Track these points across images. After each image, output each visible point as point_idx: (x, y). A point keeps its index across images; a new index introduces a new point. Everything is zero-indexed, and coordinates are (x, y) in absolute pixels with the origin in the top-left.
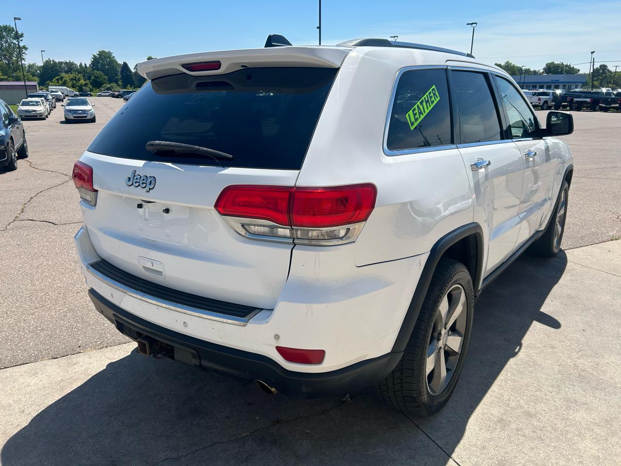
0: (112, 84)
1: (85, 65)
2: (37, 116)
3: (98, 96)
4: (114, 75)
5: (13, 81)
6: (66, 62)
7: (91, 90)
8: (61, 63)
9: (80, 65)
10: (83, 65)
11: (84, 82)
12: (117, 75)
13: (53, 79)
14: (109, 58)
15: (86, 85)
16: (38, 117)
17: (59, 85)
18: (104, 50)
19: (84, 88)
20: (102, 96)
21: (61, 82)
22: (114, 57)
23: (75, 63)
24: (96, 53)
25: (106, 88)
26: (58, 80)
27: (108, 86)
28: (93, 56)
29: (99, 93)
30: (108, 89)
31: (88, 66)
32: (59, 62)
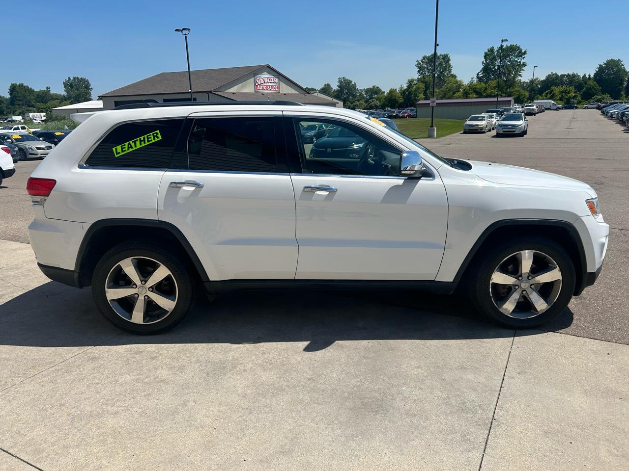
0: (604, 96)
1: (589, 76)
2: (477, 130)
3: (585, 108)
4: (618, 85)
5: (505, 97)
6: (569, 75)
7: (579, 103)
8: (563, 76)
9: (583, 76)
10: (587, 76)
11: (573, 95)
12: (621, 84)
13: (543, 93)
14: (617, 66)
15: (574, 97)
16: (479, 131)
17: (547, 99)
18: (613, 58)
19: (572, 100)
20: (588, 108)
21: (549, 96)
22: (623, 65)
23: (578, 74)
24: (603, 62)
25: (596, 99)
26: (547, 94)
27: (599, 97)
28: (598, 66)
29: (586, 106)
30: (599, 101)
31: (592, 76)
32: (561, 75)
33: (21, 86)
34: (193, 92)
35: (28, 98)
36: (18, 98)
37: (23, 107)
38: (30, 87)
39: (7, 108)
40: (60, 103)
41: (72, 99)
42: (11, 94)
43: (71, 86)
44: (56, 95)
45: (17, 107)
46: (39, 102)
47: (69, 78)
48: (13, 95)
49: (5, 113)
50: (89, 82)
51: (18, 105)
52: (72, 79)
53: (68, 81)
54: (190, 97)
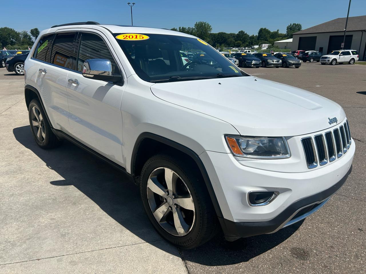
33: (265, 29)
34: (347, 31)
35: (267, 36)
36: (262, 36)
37: (263, 41)
38: (269, 30)
39: (255, 41)
40: (282, 38)
41: (289, 37)
42: (259, 34)
43: (291, 29)
44: (281, 34)
45: (260, 41)
46: (271, 38)
47: (291, 24)
48: (260, 34)
49: (253, 44)
50: (302, 26)
51: (261, 40)
52: (292, 24)
53: (290, 26)
54: (344, 35)
